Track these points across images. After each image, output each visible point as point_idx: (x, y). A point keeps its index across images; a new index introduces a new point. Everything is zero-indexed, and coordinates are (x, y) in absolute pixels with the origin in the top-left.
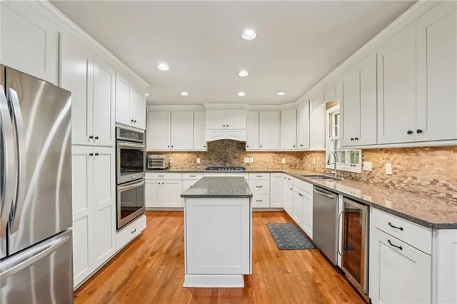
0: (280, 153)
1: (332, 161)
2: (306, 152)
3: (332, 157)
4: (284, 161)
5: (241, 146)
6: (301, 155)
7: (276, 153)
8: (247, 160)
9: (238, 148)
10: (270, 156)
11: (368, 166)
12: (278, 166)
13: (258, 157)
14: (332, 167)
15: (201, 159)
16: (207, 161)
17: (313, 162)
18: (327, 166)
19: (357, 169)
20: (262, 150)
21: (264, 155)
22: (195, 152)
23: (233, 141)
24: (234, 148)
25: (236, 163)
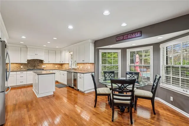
0: (55, 64)
1: (71, 66)
2: (63, 64)
3: (71, 65)
4: (56, 66)
5: (41, 61)
6: (62, 65)
7: (54, 64)
8: (43, 66)
9: (40, 62)
10: (52, 65)
11: (78, 67)
12: (54, 68)
13: (47, 65)
14: (71, 67)
15: (23, 66)
16: (26, 67)
17: (65, 67)
18: (70, 67)
19: (76, 68)
20: (49, 63)
21: (49, 65)
22: (20, 63)
23: (38, 60)
24: (38, 62)
25: (39, 67)
